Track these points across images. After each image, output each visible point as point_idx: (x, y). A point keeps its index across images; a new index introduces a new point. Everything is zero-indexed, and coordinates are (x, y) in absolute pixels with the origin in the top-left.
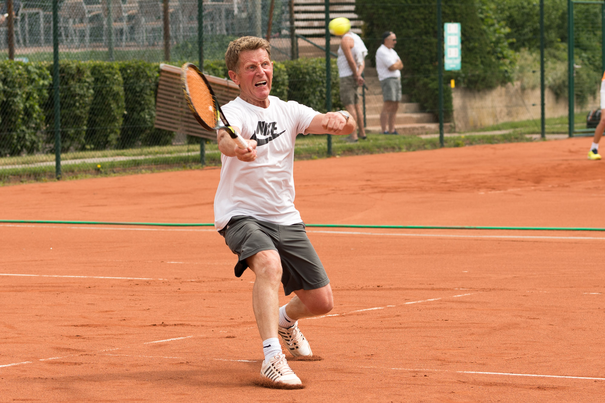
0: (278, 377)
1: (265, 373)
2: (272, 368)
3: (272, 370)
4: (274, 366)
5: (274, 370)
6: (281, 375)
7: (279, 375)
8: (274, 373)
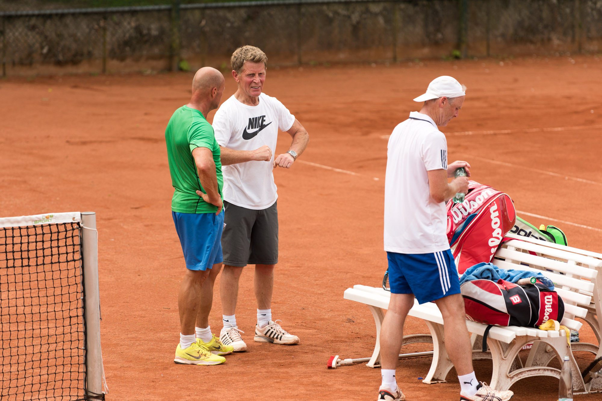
0: (230, 343)
1: (222, 339)
2: (227, 336)
3: (226, 338)
4: (228, 335)
5: (228, 338)
6: (233, 341)
7: (231, 341)
8: (228, 340)
